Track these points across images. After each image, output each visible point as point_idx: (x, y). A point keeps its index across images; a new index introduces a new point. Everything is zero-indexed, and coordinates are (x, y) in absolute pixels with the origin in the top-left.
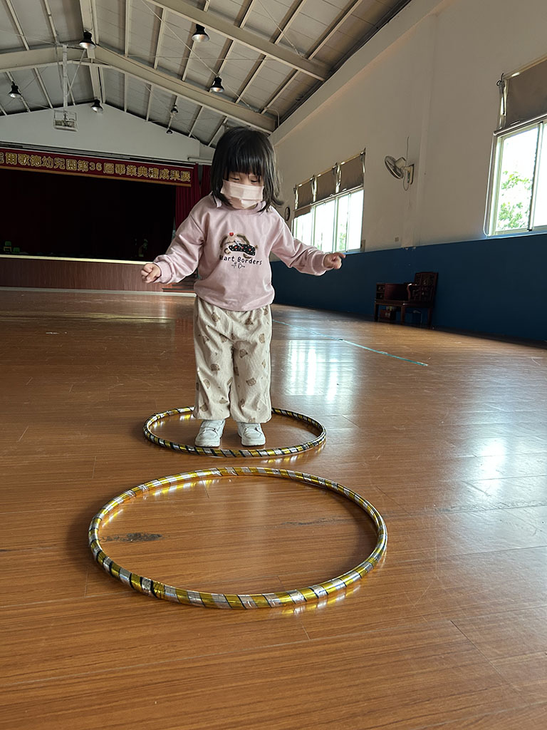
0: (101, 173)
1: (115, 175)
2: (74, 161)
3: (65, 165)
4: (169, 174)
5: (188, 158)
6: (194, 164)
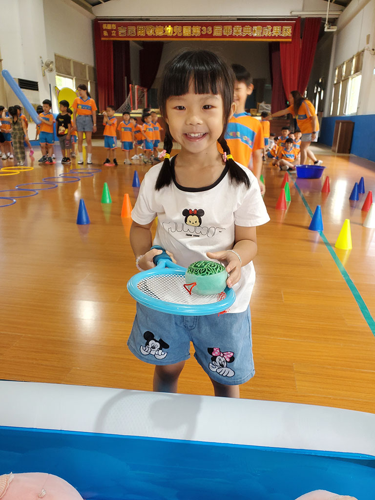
0: (211, 36)
1: (223, 36)
2: (190, 27)
3: (182, 32)
4: (272, 31)
5: (291, 12)
6: (297, 17)
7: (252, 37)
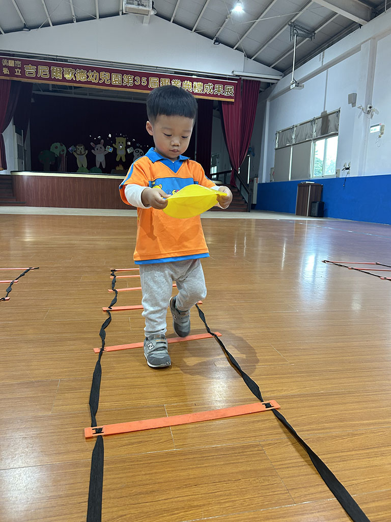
3: (111, 79)
5: (233, 72)
6: (238, 78)
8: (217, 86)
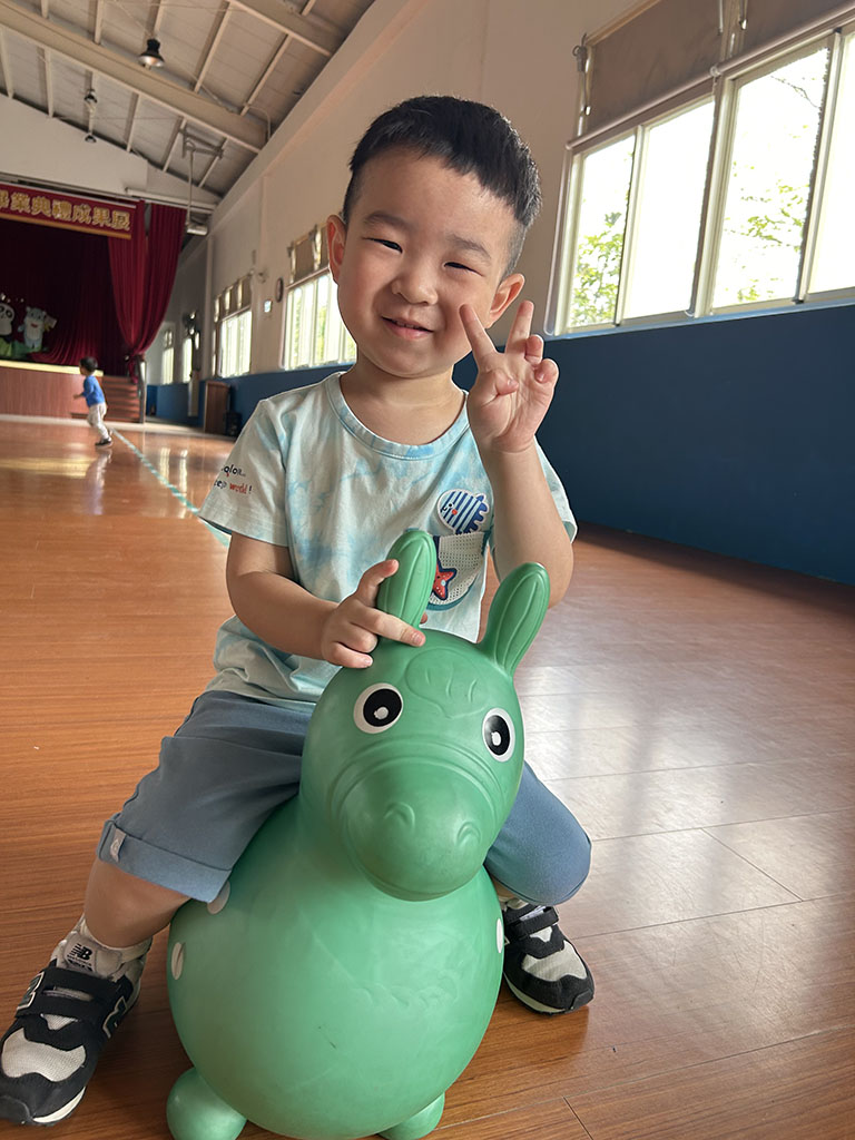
4: (91, 214)
5: (126, 189)
6: (137, 200)
7: (52, 219)
8: (97, 211)
